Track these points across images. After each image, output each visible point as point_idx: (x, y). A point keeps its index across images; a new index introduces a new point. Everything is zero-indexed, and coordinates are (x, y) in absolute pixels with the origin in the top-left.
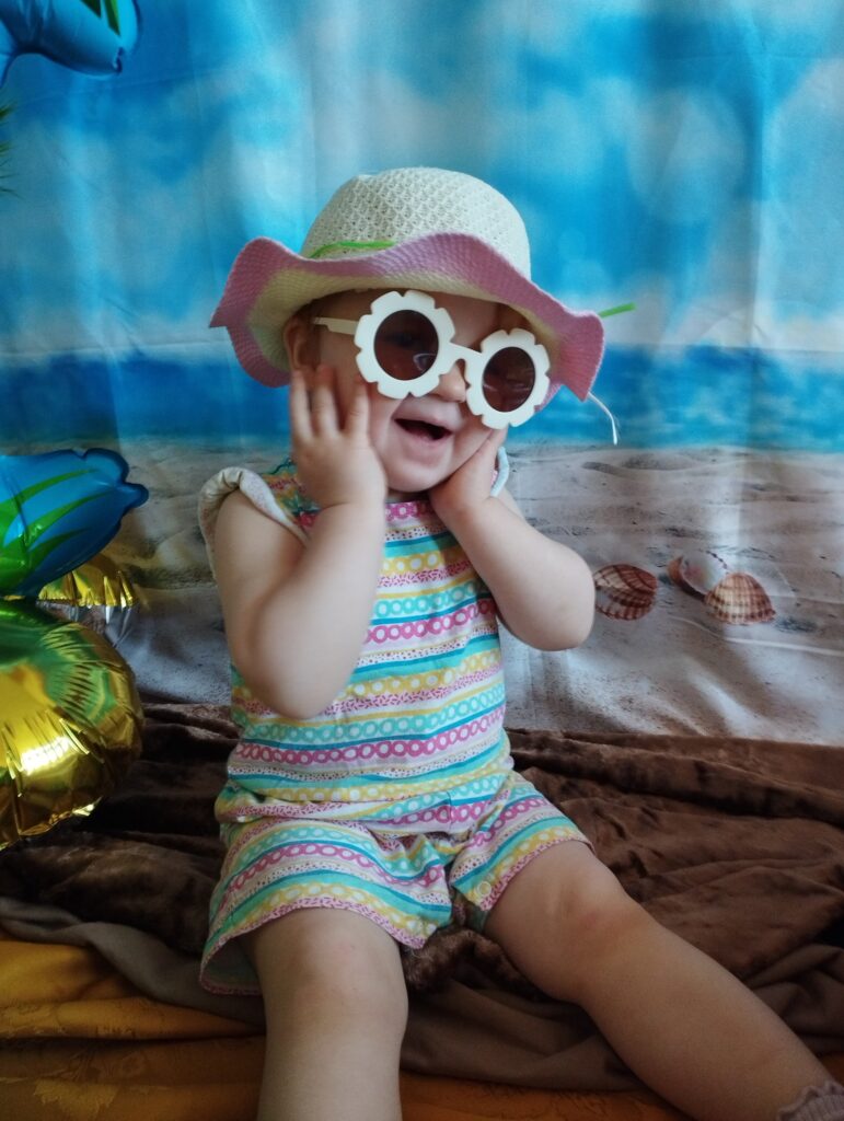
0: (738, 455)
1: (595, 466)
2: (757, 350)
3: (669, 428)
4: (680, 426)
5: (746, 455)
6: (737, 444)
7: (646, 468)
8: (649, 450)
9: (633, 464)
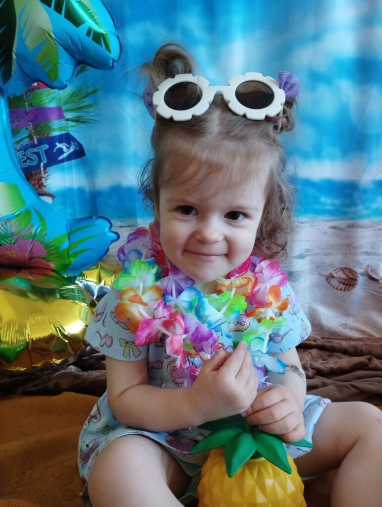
1: (334, 228)
3: (365, 212)
4: (369, 211)
7: (356, 228)
8: (357, 221)
9: (351, 226)
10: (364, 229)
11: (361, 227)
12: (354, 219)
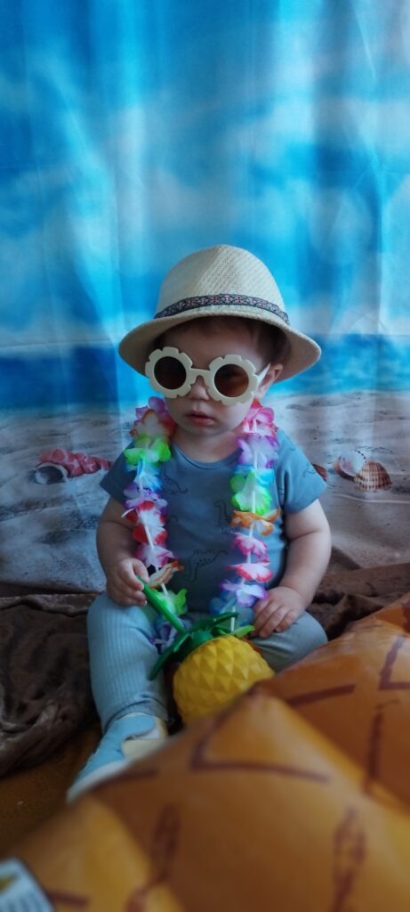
0: (372, 395)
1: (293, 407)
2: (381, 336)
5: (376, 394)
6: (371, 388)
7: (323, 405)
8: (323, 396)
9: (315, 404)
10: (333, 407)
11: (329, 404)
12: (319, 392)
